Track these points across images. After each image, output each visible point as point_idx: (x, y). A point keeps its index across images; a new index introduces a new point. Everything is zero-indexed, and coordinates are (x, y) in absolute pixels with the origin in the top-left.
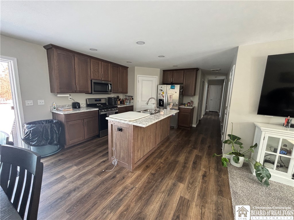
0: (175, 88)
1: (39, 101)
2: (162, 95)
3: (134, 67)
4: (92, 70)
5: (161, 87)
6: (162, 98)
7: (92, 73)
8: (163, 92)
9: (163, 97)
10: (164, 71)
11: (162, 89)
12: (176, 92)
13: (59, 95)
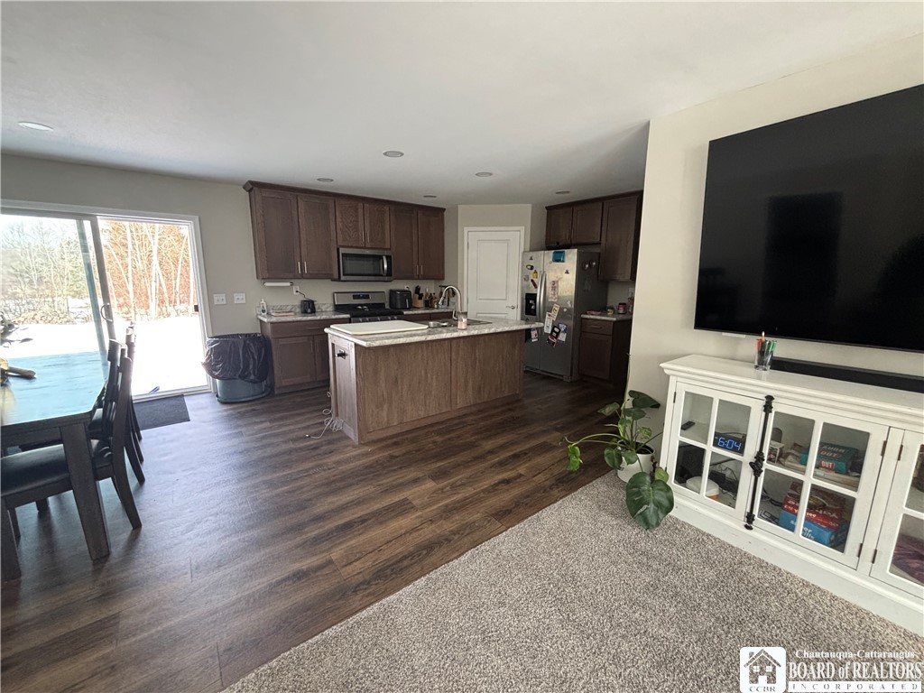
0: (566, 259)
1: (236, 296)
2: (532, 281)
3: (457, 207)
4: (340, 225)
5: (531, 259)
6: (532, 291)
7: (339, 232)
8: (536, 272)
9: (535, 286)
10: (551, 210)
11: (532, 263)
12: (567, 272)
13: (267, 284)
